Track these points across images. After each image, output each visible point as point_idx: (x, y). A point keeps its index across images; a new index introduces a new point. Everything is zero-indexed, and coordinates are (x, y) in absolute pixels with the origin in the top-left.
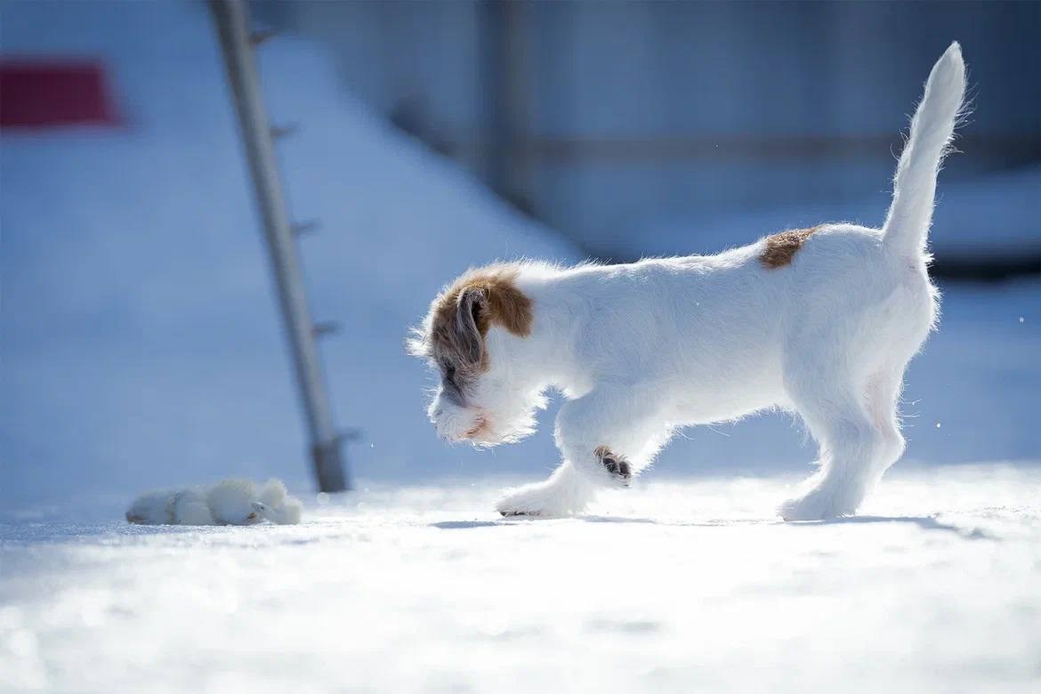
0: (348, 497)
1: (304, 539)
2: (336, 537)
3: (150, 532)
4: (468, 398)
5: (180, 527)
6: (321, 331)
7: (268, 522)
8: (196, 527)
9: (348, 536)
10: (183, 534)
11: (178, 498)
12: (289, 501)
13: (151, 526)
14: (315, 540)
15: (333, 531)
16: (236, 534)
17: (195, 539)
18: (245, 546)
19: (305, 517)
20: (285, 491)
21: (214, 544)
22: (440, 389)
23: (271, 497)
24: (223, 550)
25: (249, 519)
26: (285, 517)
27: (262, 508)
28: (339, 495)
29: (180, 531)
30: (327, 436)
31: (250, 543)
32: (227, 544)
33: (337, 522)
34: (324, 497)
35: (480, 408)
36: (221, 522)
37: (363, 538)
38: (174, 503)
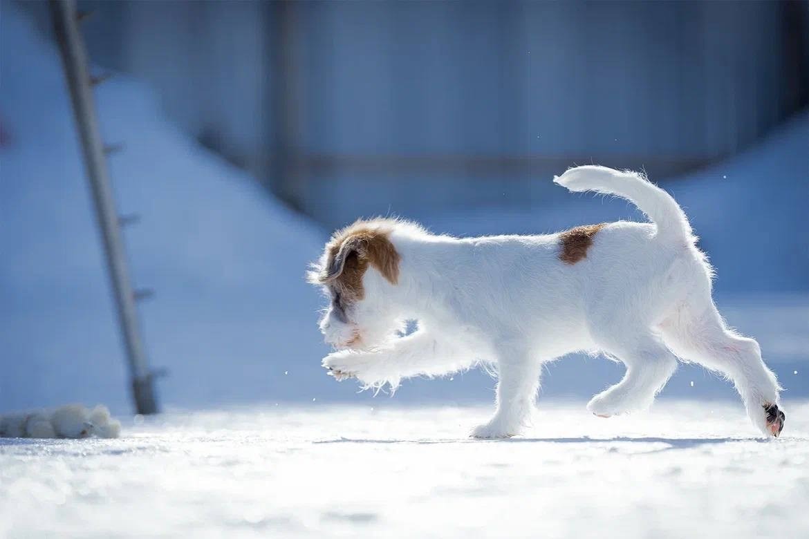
0: (157, 418)
1: (120, 450)
2: (143, 449)
3: (7, 443)
4: (349, 317)
5: (30, 440)
6: (140, 296)
7: (95, 437)
8: (42, 440)
9: (153, 448)
10: (32, 445)
11: (29, 418)
12: (112, 422)
13: (8, 439)
14: (129, 451)
15: (142, 444)
16: (71, 445)
17: (40, 449)
18: (76, 455)
19: (123, 433)
20: (108, 414)
21: (53, 452)
22: (330, 309)
23: (99, 418)
24: (60, 457)
25: (82, 434)
26: (109, 434)
27: (91, 426)
28: (151, 416)
29: (30, 443)
30: (143, 373)
31: (79, 452)
32: (63, 453)
33: (147, 438)
34: (140, 418)
35: (356, 324)
36: (61, 435)
37: (164, 450)
38: (27, 421)
